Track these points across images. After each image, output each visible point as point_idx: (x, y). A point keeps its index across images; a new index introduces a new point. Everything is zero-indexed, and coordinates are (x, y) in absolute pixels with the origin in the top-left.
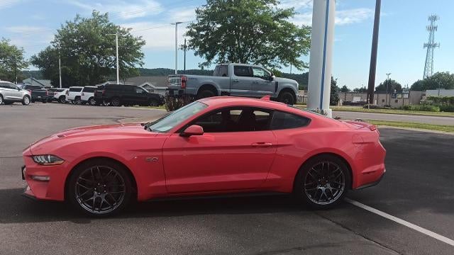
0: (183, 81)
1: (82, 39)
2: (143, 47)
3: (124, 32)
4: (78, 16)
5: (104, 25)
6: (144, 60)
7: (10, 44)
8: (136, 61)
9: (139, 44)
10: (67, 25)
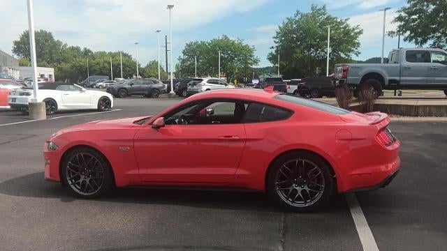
0: (344, 71)
1: (301, 34)
2: (361, 36)
3: (341, 23)
4: (298, 12)
5: (323, 18)
6: (359, 49)
7: (244, 43)
8: (353, 50)
9: (356, 34)
10: (287, 21)
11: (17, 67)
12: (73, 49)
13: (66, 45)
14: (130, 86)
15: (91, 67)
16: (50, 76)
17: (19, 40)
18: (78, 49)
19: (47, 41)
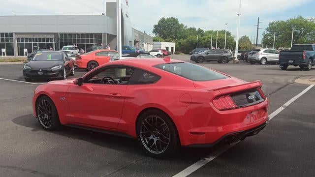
11: (152, 42)
12: (191, 29)
13: (186, 27)
14: (206, 55)
15: (199, 41)
16: (172, 48)
17: (157, 24)
18: (194, 29)
19: (174, 24)
